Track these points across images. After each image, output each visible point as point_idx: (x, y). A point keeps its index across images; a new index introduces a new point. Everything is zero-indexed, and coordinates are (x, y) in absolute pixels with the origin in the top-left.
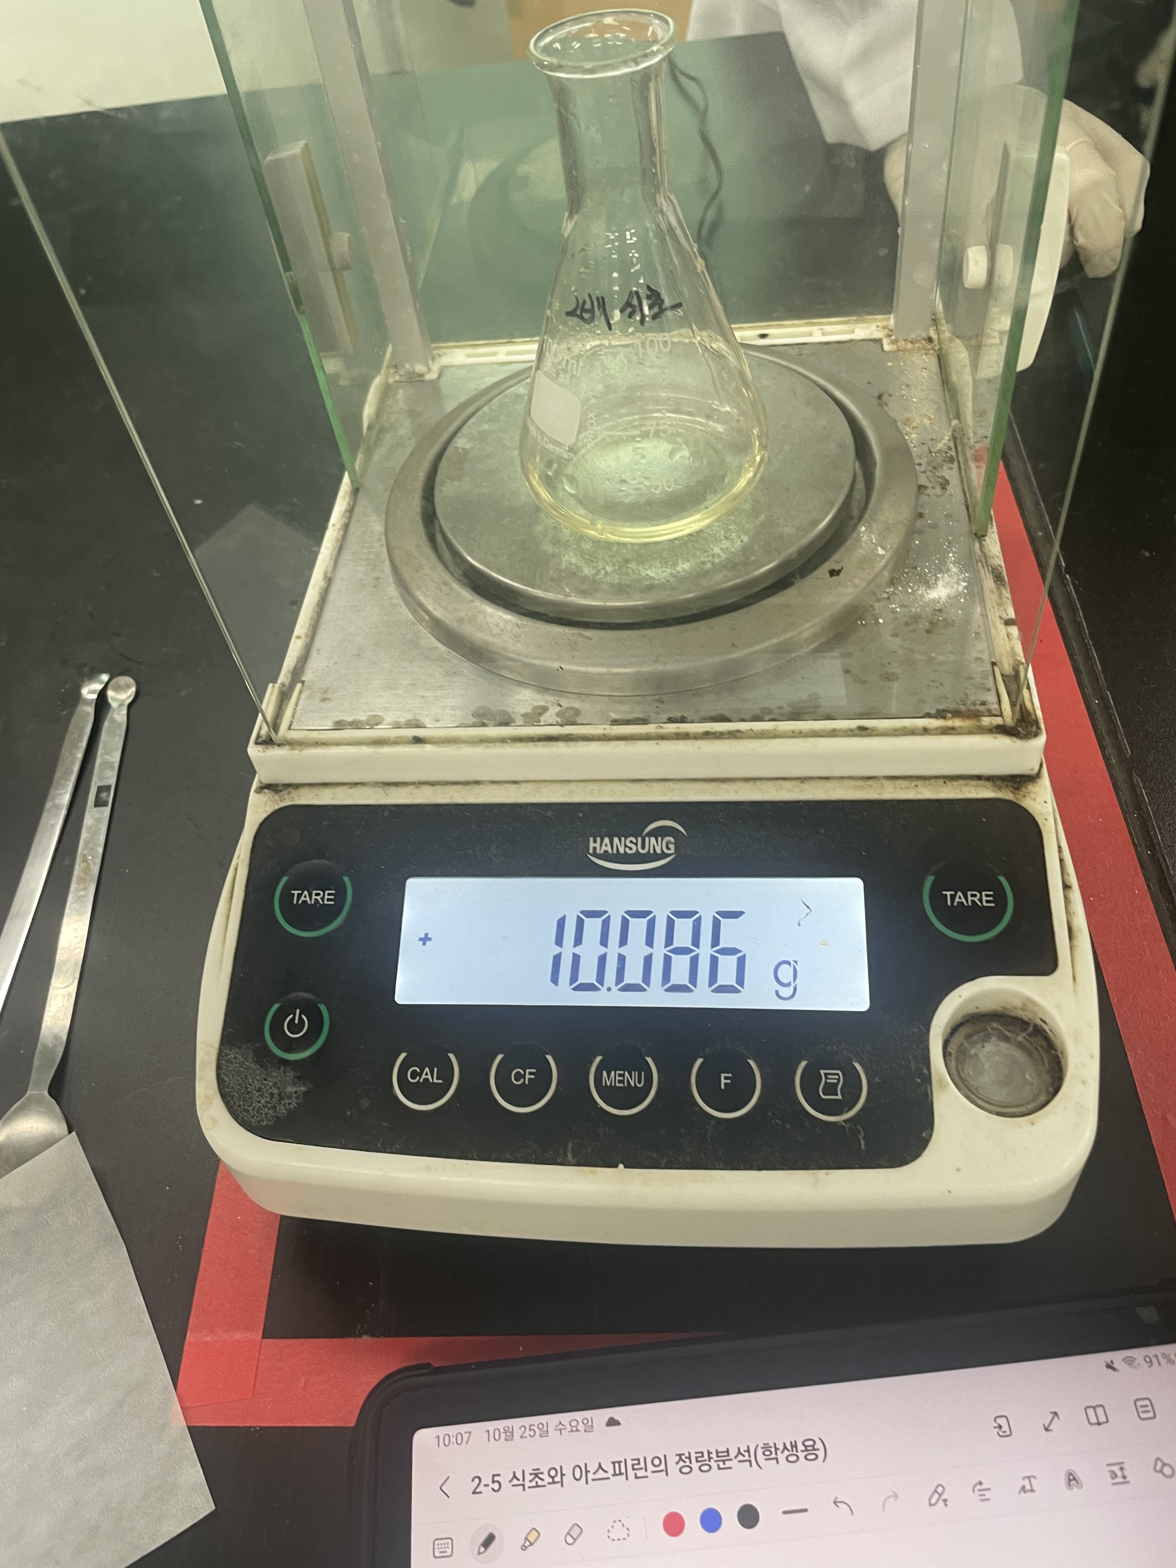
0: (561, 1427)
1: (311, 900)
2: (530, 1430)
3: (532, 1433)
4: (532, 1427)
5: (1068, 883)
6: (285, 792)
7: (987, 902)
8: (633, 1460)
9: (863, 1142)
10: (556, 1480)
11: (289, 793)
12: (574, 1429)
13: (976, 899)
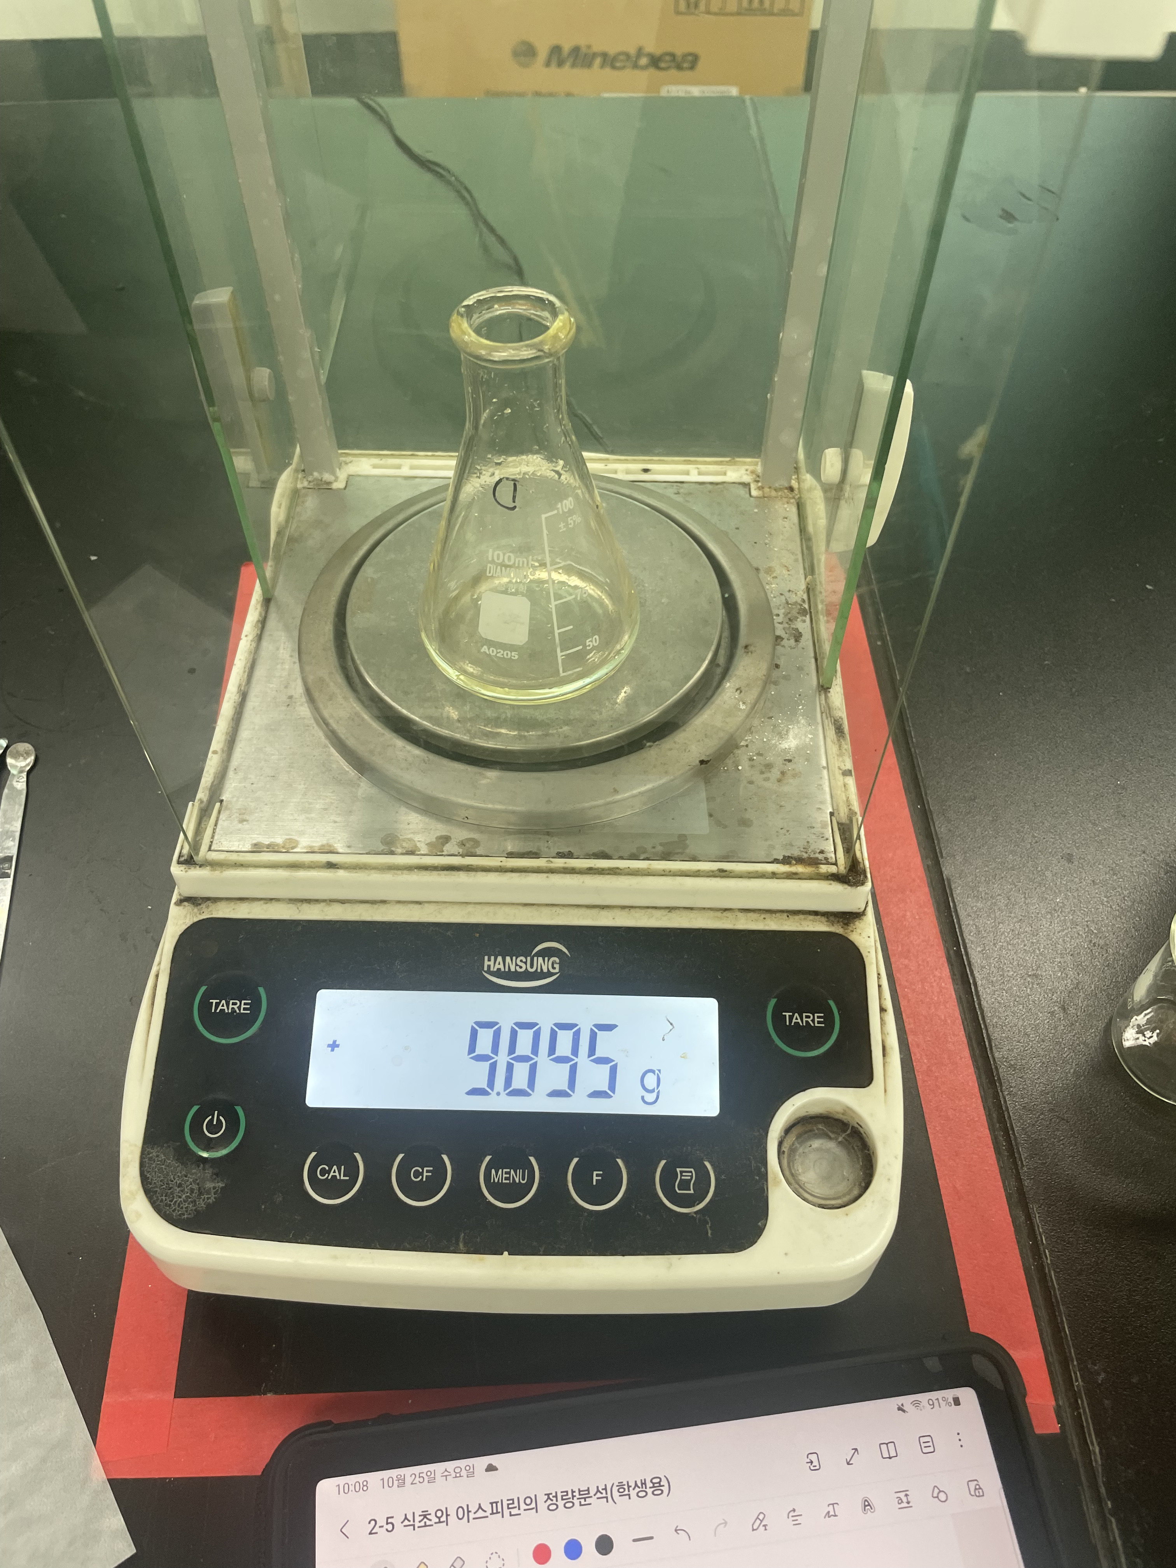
0: (446, 1473)
1: (228, 1009)
2: (419, 1477)
3: (421, 1480)
4: (421, 1475)
5: (884, 1007)
6: (203, 906)
7: (819, 1022)
8: (508, 1500)
9: (710, 1232)
10: (442, 1520)
11: (208, 907)
12: (458, 1475)
13: (809, 1020)
